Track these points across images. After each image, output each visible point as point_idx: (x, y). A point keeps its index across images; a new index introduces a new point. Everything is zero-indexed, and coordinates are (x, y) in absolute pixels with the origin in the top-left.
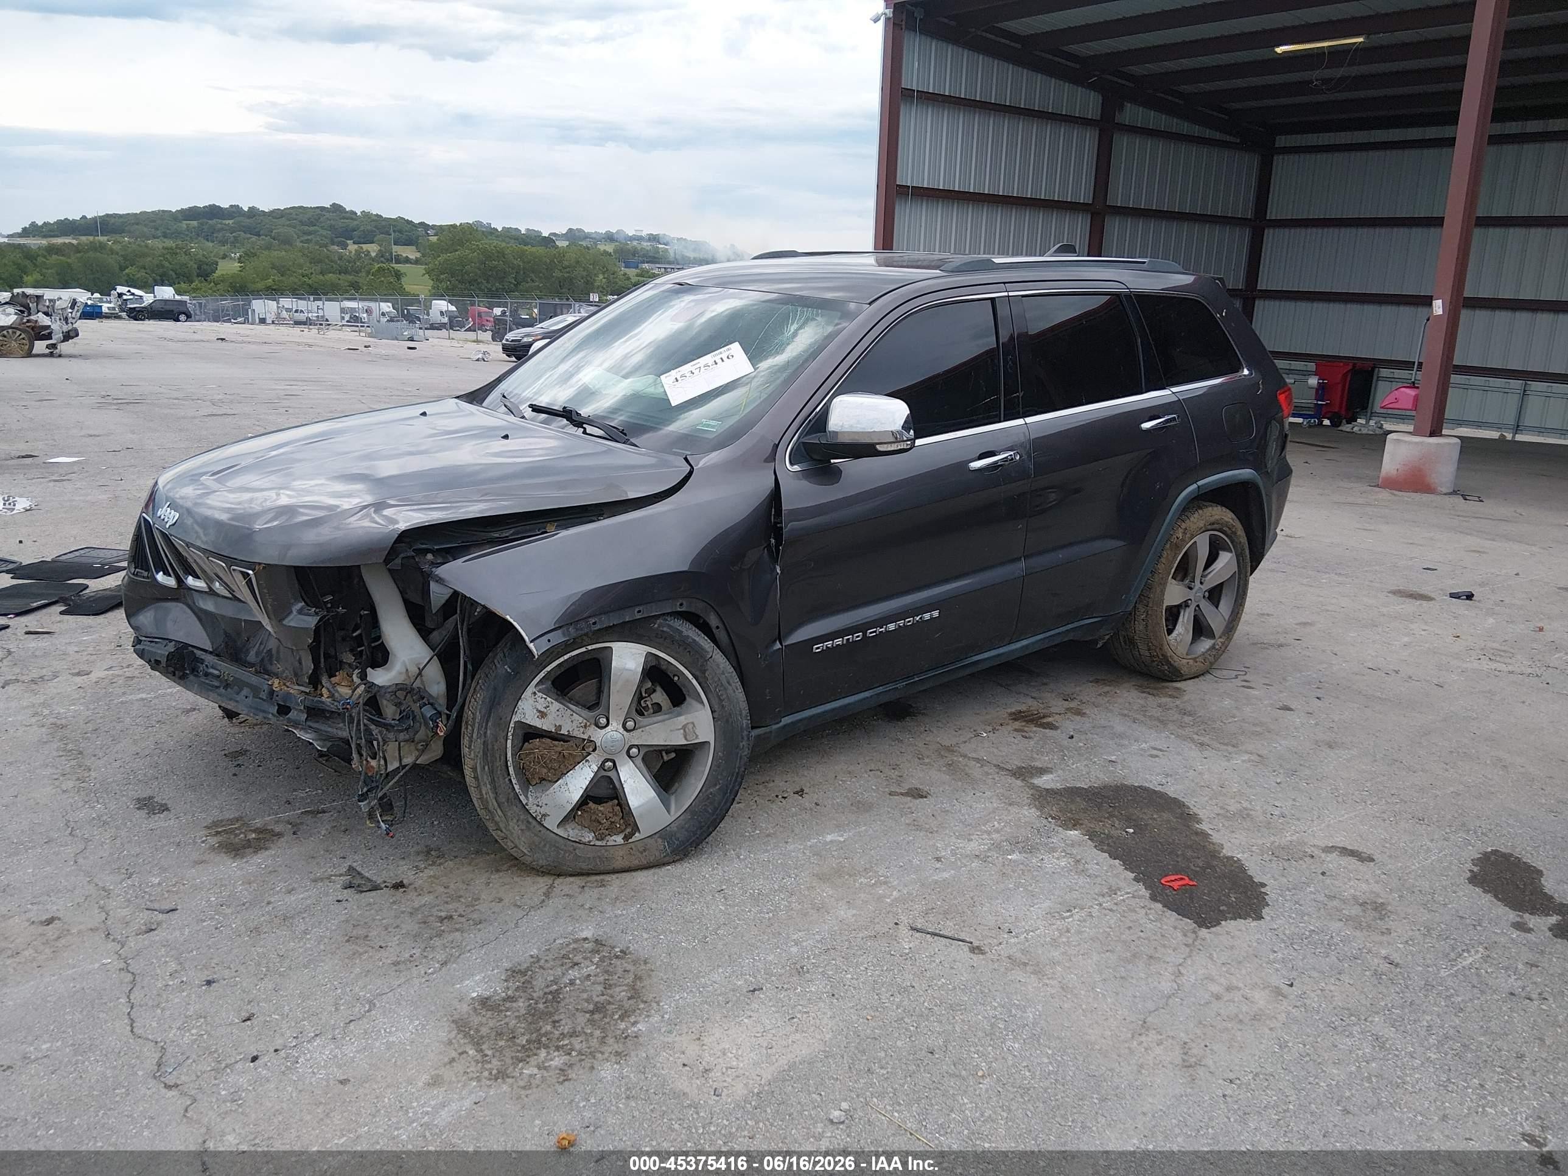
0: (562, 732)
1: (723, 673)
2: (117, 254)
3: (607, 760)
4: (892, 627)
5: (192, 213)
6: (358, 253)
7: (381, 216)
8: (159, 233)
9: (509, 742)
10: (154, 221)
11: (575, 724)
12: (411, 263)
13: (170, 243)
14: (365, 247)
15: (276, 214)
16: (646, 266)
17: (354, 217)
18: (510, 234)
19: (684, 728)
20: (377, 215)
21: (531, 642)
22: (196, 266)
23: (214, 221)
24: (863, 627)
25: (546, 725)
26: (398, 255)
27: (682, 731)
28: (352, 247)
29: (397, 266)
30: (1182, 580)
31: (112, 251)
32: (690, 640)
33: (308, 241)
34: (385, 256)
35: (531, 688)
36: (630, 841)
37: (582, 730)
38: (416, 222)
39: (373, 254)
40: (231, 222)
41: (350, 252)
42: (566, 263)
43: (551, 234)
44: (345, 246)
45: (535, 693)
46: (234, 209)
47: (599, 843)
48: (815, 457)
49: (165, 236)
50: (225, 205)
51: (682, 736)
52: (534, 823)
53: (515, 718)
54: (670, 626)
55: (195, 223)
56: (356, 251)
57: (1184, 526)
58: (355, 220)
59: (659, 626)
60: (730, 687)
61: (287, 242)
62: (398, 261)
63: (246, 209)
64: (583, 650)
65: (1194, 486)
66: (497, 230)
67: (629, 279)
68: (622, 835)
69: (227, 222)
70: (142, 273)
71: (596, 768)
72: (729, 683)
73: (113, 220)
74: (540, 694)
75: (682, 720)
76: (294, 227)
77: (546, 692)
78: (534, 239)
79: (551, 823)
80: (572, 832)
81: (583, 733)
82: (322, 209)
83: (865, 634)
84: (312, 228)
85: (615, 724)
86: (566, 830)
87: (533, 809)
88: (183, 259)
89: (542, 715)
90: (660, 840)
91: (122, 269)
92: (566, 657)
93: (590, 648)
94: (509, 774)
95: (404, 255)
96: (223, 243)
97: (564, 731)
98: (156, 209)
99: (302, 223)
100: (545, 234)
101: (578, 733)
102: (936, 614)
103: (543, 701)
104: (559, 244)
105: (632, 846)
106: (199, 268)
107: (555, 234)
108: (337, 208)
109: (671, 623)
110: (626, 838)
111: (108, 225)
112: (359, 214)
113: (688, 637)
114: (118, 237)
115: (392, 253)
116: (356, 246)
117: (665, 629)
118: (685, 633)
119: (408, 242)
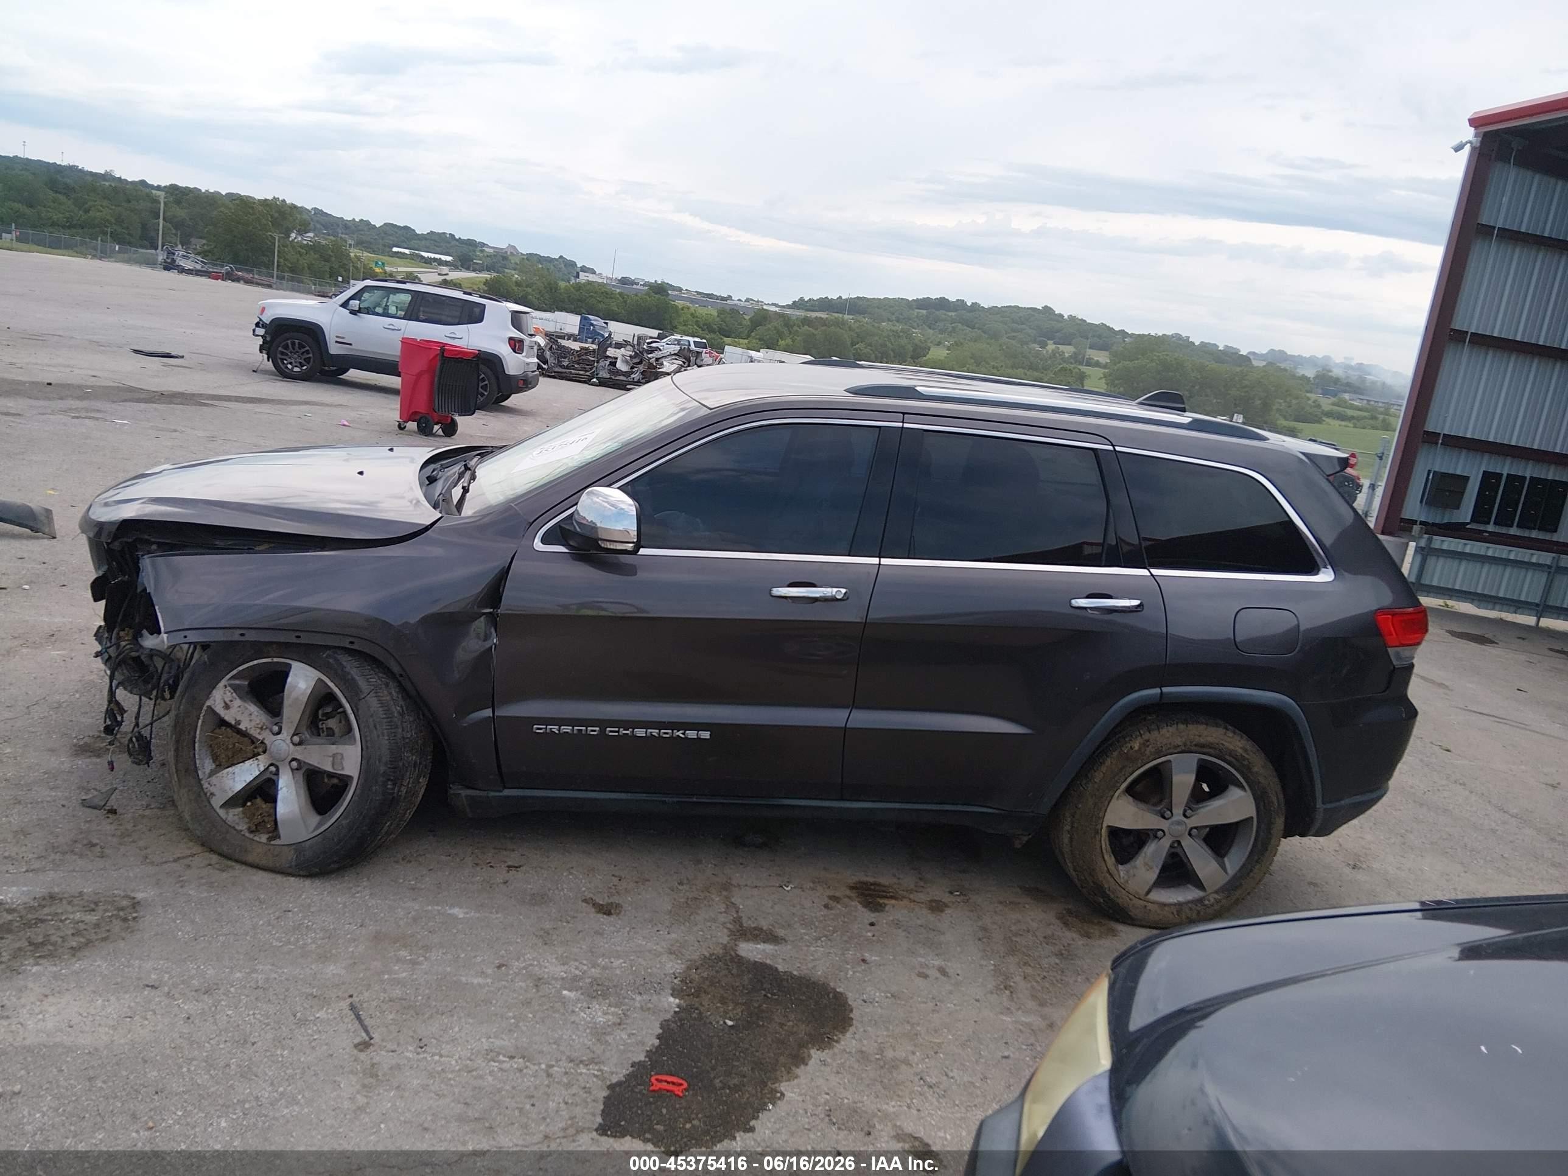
0: (240, 727)
1: (372, 716)
2: (854, 330)
3: (272, 765)
4: (640, 732)
5: (925, 304)
6: (1054, 353)
7: (1085, 321)
8: (894, 318)
9: (200, 722)
10: (892, 307)
11: (253, 723)
12: (1100, 367)
13: (899, 327)
14: (1062, 347)
15: (994, 311)
16: (1346, 396)
17: (1060, 319)
18: (1207, 349)
19: (334, 756)
20: (1082, 320)
21: (166, 633)
22: (911, 349)
23: (941, 311)
24: (603, 724)
25: (229, 716)
26: (1090, 359)
27: (331, 759)
28: (1051, 347)
29: (1084, 368)
30: (1155, 805)
31: (850, 328)
32: (350, 677)
33: (1014, 338)
34: (1078, 359)
35: (223, 682)
36: (272, 843)
37: (258, 731)
38: (1117, 329)
39: (1067, 355)
40: (953, 314)
41: (1047, 351)
42: (1246, 382)
43: (1249, 353)
44: (1043, 345)
45: (226, 687)
46: (959, 303)
47: (247, 835)
48: (571, 543)
49: (898, 321)
50: (952, 298)
51: (330, 763)
52: (203, 798)
53: (208, 703)
54: (336, 660)
55: (924, 312)
56: (1053, 351)
57: (1147, 736)
58: (1061, 322)
59: (326, 657)
60: (375, 732)
61: (995, 336)
62: (1089, 364)
63: (969, 304)
64: (269, 660)
65: (1157, 691)
66: (1194, 343)
67: (1319, 406)
68: (267, 836)
69: (950, 314)
70: (868, 350)
71: (262, 769)
72: (375, 727)
73: (861, 303)
74: (229, 688)
75: (333, 749)
76: (1006, 324)
77: (236, 689)
78: (1231, 356)
79: (217, 802)
80: (234, 817)
81: (259, 734)
82: (1034, 309)
83: (603, 731)
84: (1020, 327)
85: (285, 734)
86: (227, 813)
87: (206, 785)
88: (903, 341)
89: (227, 707)
90: (293, 852)
91: (853, 344)
92: (255, 662)
93: (275, 660)
94: (194, 749)
95: (1096, 359)
96: (942, 332)
97: (242, 727)
98: (896, 296)
99: (1013, 322)
100: (1244, 352)
101: (254, 733)
102: (705, 735)
103: (229, 695)
104: (1255, 363)
105: (272, 847)
106: (914, 351)
107: (1254, 353)
108: (1047, 310)
109: (339, 657)
110: (270, 839)
111: (857, 306)
112: (1066, 317)
113: (349, 673)
114: (860, 317)
115: (1084, 356)
116: (1054, 346)
117: (331, 661)
118: (348, 669)
119: (1103, 348)
